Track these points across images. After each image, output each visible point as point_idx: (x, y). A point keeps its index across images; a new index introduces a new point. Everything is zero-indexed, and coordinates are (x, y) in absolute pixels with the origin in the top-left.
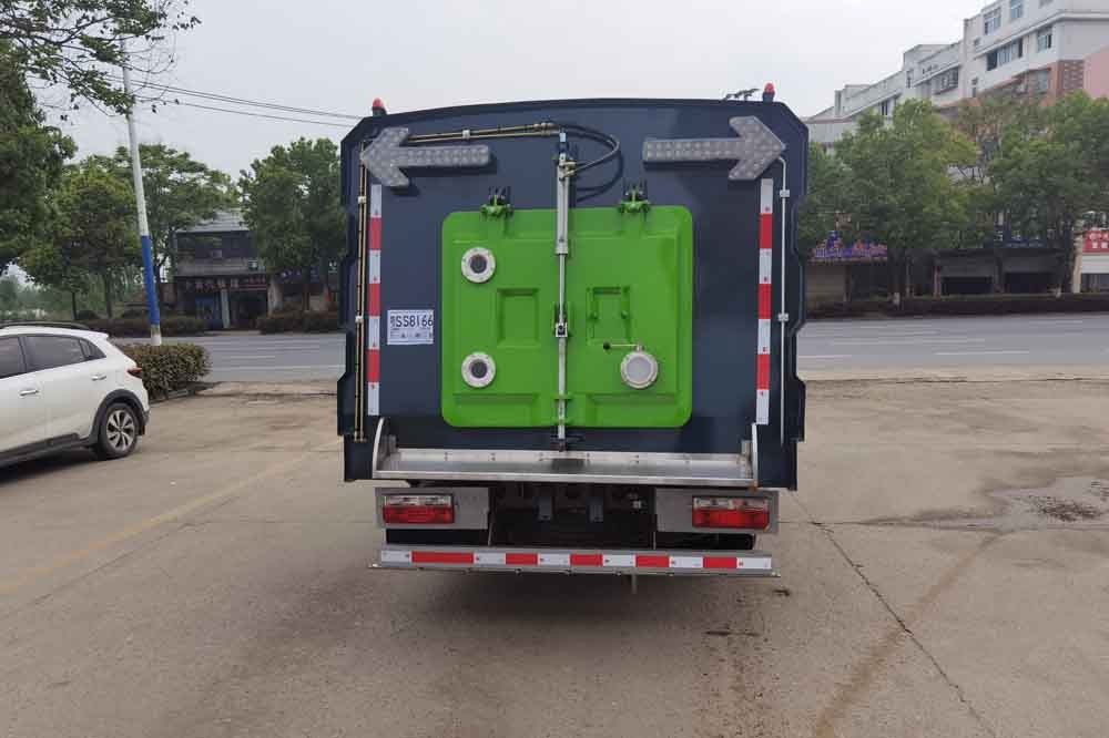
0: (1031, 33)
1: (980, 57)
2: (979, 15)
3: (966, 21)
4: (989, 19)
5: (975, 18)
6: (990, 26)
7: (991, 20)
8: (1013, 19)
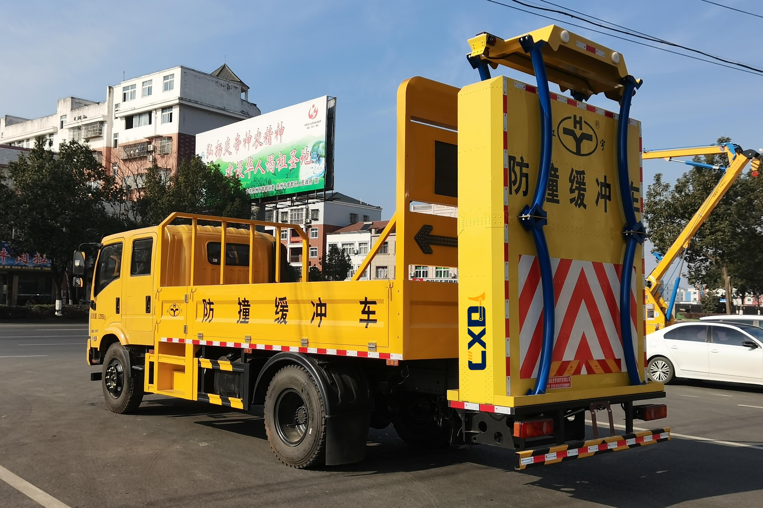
0: (158, 109)
6: (128, 97)
7: (128, 92)
8: (143, 96)
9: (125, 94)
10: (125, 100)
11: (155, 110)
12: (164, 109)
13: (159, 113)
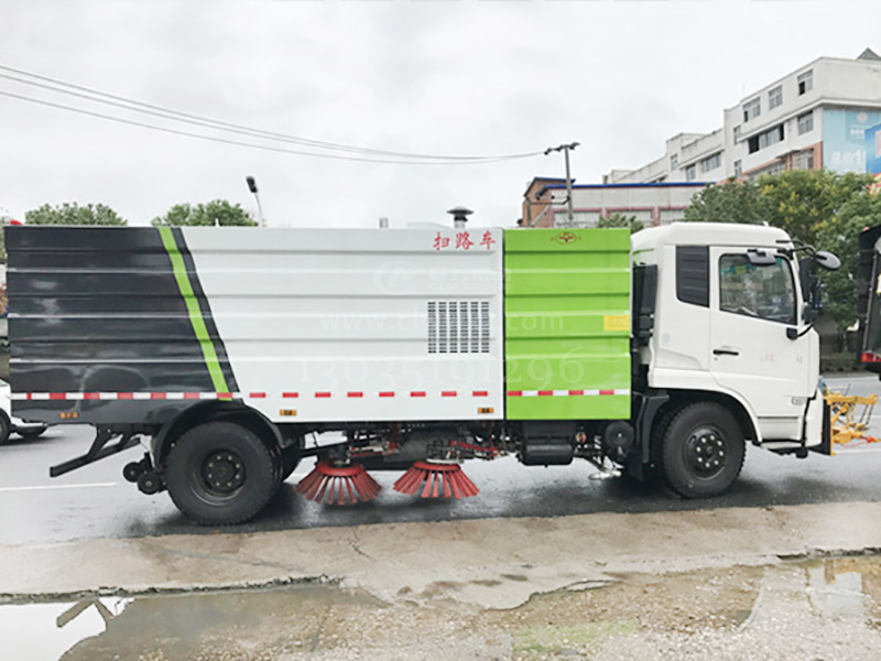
0: (792, 118)
1: (742, 141)
2: (738, 106)
3: (726, 111)
4: (750, 109)
5: (734, 108)
6: (750, 115)
7: (750, 110)
8: (772, 107)
9: (746, 113)
10: (746, 120)
11: (788, 120)
12: (800, 117)
13: (795, 122)
